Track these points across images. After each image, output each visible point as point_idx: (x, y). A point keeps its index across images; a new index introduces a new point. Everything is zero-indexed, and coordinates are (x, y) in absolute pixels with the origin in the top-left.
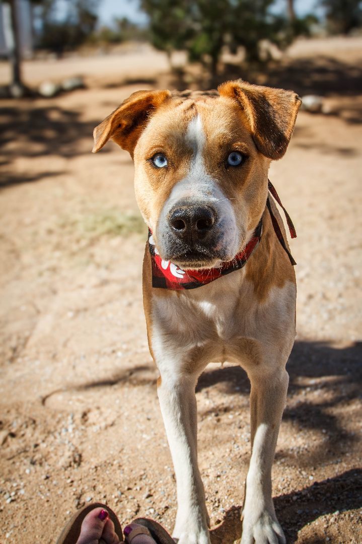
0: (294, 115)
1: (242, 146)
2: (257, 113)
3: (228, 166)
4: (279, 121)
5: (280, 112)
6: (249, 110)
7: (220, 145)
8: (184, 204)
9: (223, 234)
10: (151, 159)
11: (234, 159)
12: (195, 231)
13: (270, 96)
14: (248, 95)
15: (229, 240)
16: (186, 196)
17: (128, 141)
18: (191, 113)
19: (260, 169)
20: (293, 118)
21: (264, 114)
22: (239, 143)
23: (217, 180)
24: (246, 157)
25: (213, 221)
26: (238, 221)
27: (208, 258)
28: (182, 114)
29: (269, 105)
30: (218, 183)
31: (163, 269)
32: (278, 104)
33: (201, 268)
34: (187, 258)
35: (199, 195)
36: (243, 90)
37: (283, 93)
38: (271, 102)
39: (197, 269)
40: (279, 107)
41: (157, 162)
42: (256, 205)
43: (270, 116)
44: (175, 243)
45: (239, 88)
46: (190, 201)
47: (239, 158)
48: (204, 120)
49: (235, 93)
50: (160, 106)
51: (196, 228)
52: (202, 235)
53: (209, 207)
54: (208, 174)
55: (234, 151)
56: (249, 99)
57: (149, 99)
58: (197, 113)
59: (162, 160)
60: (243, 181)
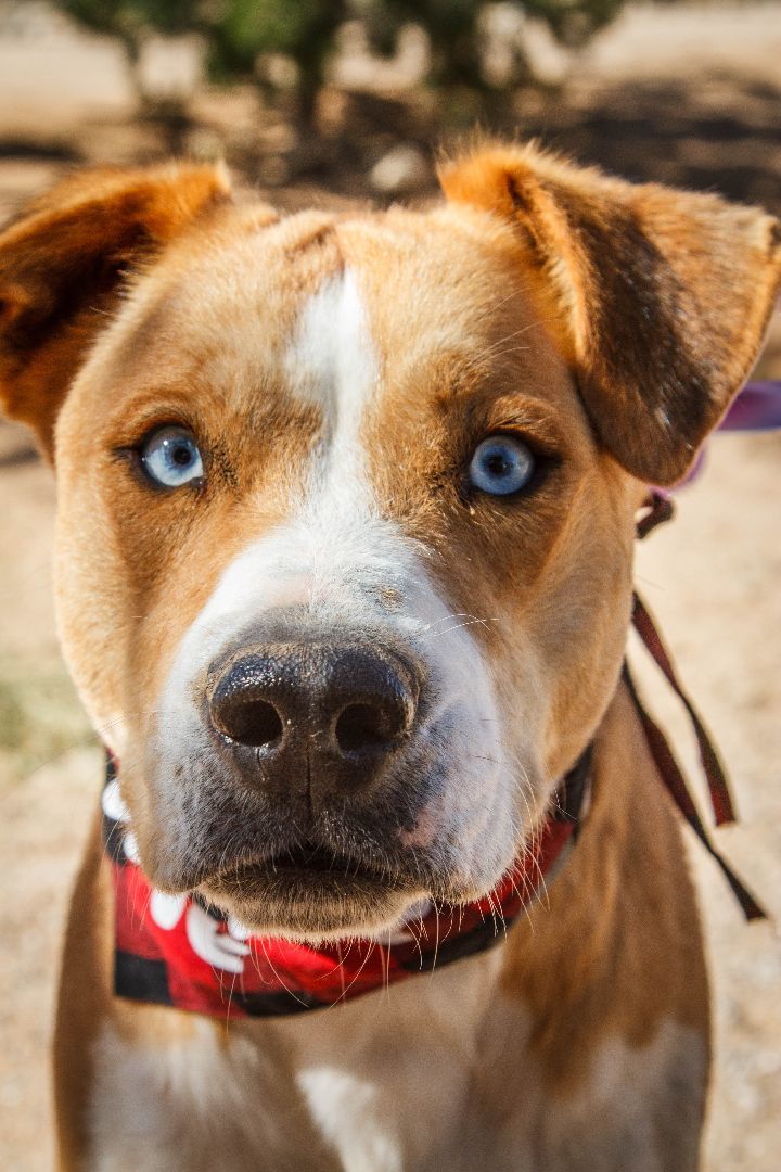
0: (760, 305)
1: (536, 414)
2: (604, 285)
3: (470, 493)
4: (694, 326)
5: (700, 289)
6: (569, 272)
7: (438, 398)
8: (281, 634)
9: (442, 772)
10: (132, 451)
11: (496, 466)
12: (328, 755)
13: (660, 218)
14: (566, 207)
15: (464, 803)
16: (289, 602)
17: (32, 380)
18: (314, 260)
19: (606, 519)
20: (756, 318)
21: (629, 291)
22: (522, 398)
23: (424, 547)
24: (548, 462)
25: (411, 716)
26: (509, 732)
27: (372, 883)
28: (279, 265)
29: (653, 254)
30: (426, 562)
31: (157, 928)
32: (695, 253)
33: (336, 935)
34: (275, 878)
35: (348, 602)
36: (546, 185)
37: (715, 211)
38: (663, 244)
39: (316, 938)
40: (696, 265)
41: (158, 463)
42: (582, 678)
43: (656, 302)
44: (229, 807)
45: (530, 174)
46: (307, 622)
47: (521, 466)
48: (374, 292)
49: (514, 193)
50: (180, 232)
51: (333, 739)
52: (356, 776)
53: (390, 651)
54: (385, 518)
55: (498, 432)
56: (572, 225)
57: (132, 204)
58: (341, 266)
59: (181, 458)
60: (534, 562)
